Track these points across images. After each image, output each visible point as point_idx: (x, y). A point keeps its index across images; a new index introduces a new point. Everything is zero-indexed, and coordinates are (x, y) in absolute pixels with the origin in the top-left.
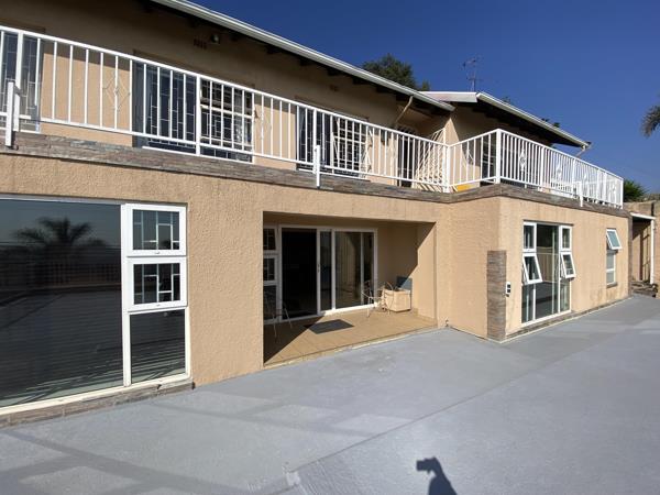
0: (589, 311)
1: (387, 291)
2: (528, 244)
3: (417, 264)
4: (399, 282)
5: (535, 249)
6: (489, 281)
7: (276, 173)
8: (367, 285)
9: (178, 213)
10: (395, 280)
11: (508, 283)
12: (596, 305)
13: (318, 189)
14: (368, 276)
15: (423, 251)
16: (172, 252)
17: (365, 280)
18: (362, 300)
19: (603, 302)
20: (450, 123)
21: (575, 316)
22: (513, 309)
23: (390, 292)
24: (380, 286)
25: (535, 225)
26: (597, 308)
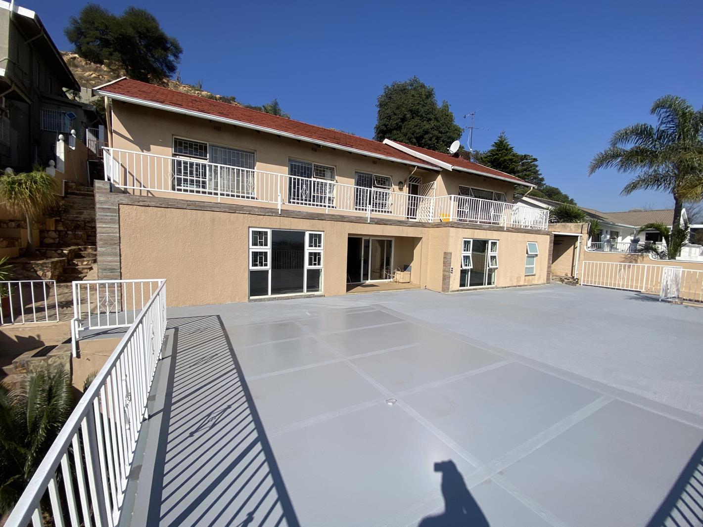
0: (508, 287)
1: (398, 272)
2: (466, 249)
3: (412, 260)
4: (405, 268)
5: (471, 252)
6: (444, 266)
7: (353, 218)
8: (387, 269)
9: (321, 235)
10: (403, 267)
11: (452, 267)
12: (515, 284)
13: (369, 223)
14: (388, 264)
15: (417, 251)
16: (317, 248)
17: (386, 266)
18: (384, 277)
19: (522, 283)
20: (440, 178)
21: (497, 288)
22: (454, 279)
23: (399, 272)
24: (394, 269)
25: (472, 240)
26: (516, 286)
